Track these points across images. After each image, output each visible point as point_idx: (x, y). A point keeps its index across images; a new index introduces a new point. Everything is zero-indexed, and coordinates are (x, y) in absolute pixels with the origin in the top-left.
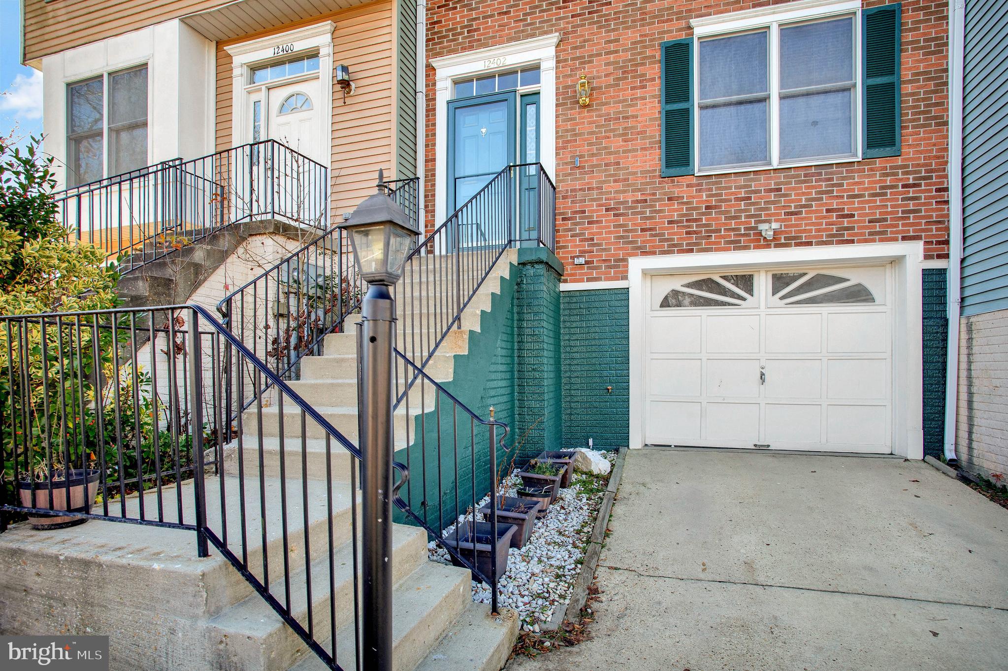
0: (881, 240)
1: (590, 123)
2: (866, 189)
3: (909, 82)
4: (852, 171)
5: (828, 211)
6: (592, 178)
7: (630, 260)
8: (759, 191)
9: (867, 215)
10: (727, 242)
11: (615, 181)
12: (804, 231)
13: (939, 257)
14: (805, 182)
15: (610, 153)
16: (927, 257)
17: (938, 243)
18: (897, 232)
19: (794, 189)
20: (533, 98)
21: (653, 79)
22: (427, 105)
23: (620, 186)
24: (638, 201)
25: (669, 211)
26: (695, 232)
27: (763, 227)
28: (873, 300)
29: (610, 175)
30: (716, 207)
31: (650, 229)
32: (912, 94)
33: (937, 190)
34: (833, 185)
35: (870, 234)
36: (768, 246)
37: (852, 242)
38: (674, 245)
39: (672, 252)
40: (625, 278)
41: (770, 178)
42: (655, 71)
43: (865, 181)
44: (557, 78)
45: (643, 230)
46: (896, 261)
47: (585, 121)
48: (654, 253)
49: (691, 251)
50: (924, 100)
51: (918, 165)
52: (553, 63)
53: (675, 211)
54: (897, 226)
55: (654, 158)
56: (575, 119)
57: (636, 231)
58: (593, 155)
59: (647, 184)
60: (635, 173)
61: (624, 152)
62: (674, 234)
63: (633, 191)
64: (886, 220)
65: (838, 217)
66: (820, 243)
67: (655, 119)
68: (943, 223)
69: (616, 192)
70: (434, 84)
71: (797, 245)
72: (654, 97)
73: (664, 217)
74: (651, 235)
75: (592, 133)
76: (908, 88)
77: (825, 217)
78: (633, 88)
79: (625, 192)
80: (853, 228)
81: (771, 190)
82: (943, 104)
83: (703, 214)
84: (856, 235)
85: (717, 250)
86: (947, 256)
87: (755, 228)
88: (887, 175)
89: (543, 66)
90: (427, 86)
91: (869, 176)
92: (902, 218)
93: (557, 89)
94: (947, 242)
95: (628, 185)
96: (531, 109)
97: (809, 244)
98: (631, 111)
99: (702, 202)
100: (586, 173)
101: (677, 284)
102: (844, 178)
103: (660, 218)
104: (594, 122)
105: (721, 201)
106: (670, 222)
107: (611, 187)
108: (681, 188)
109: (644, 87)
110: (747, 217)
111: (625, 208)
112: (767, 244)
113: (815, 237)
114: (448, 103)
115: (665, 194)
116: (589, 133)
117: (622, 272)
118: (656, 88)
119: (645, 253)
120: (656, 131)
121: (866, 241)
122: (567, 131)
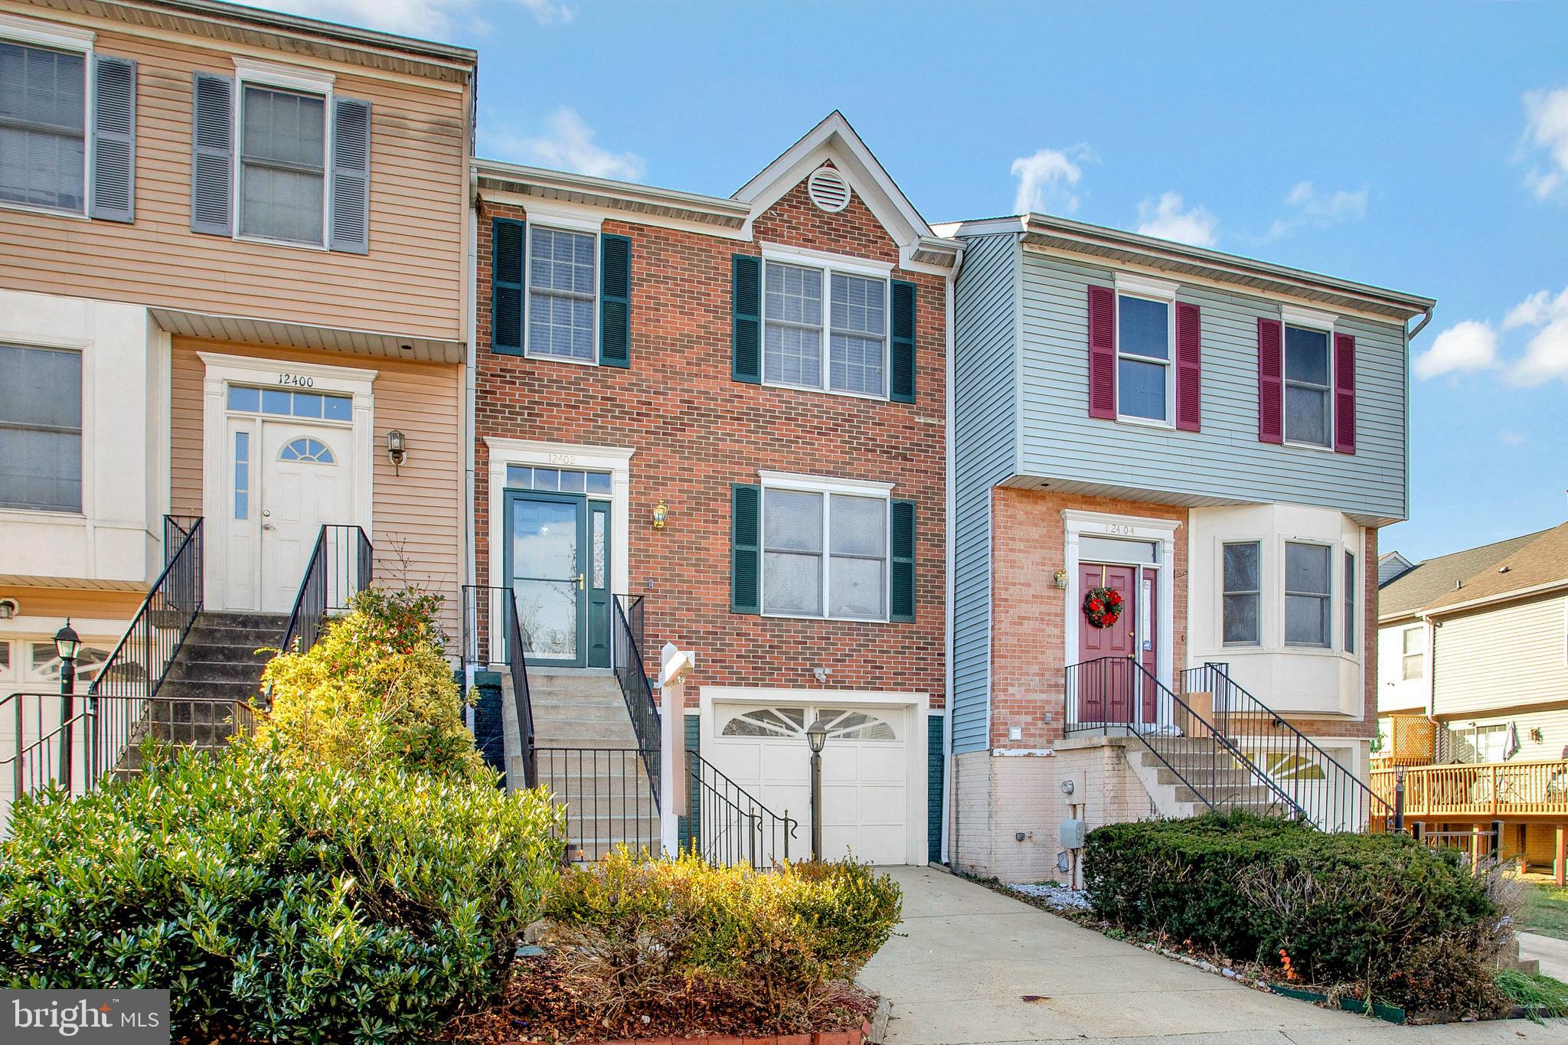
0: (902, 690)
1: (663, 547)
2: (891, 647)
3: (922, 565)
4: (883, 631)
5: (865, 661)
6: (666, 603)
7: (702, 688)
8: (813, 638)
9: (892, 668)
10: (786, 680)
11: (688, 610)
12: (848, 677)
13: (939, 707)
14: (848, 634)
15: (684, 581)
16: (932, 707)
17: (939, 696)
18: (913, 685)
19: (840, 639)
20: (605, 506)
21: (724, 517)
22: (477, 486)
23: (692, 615)
24: (709, 633)
25: (738, 645)
26: (760, 668)
27: (818, 671)
28: (893, 737)
29: (683, 603)
30: (778, 647)
31: (721, 661)
32: (923, 576)
33: (939, 655)
34: (869, 640)
35: (895, 684)
36: (820, 687)
37: (882, 689)
38: (742, 679)
39: (739, 685)
40: (697, 705)
41: (822, 627)
42: (726, 509)
43: (891, 641)
44: (631, 493)
45: (713, 661)
46: (910, 707)
47: (658, 546)
48: (724, 684)
49: (757, 685)
50: (931, 581)
51: (927, 633)
52: (625, 477)
53: (742, 646)
54: (912, 679)
55: (723, 594)
56: (648, 539)
57: (708, 661)
58: (666, 580)
59: (717, 617)
60: (707, 605)
61: (697, 582)
62: (743, 668)
63: (705, 622)
64: (905, 674)
65: (872, 667)
66: (859, 688)
67: (725, 556)
68: (941, 680)
69: (688, 621)
70: (486, 463)
71: (842, 688)
72: (725, 534)
73: (732, 651)
74: (721, 667)
75: (666, 558)
76: (921, 570)
77: (862, 667)
78: (705, 521)
79: (698, 621)
80: (882, 678)
81: (823, 638)
82: (942, 587)
83: (767, 652)
84: (884, 684)
85: (779, 686)
86: (944, 707)
87: (812, 670)
88: (907, 637)
89: (614, 477)
90: (477, 463)
91: (894, 637)
92: (916, 674)
93: (630, 504)
94: (944, 696)
95: (700, 616)
96: (599, 518)
97: (851, 688)
98: (703, 543)
99: (766, 641)
100: (659, 597)
101: (738, 714)
102: (877, 636)
103: (730, 651)
104: (667, 547)
105: (782, 642)
106: (738, 656)
107: (683, 615)
108: (748, 625)
109: (716, 522)
110: (803, 659)
111: (697, 638)
112: (817, 685)
113: (855, 682)
114: (505, 490)
115: (734, 629)
116: (662, 557)
117: (694, 700)
118: (726, 526)
119: (715, 683)
120: (726, 567)
121: (891, 690)
122: (640, 550)
